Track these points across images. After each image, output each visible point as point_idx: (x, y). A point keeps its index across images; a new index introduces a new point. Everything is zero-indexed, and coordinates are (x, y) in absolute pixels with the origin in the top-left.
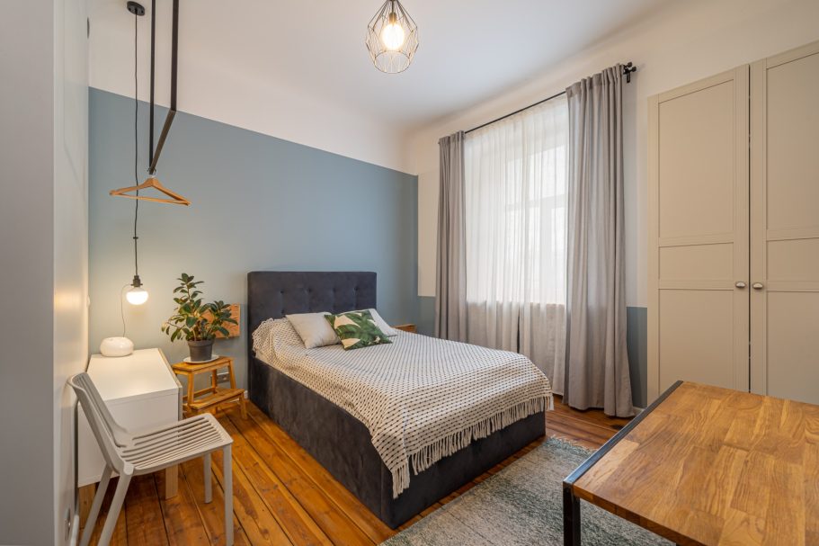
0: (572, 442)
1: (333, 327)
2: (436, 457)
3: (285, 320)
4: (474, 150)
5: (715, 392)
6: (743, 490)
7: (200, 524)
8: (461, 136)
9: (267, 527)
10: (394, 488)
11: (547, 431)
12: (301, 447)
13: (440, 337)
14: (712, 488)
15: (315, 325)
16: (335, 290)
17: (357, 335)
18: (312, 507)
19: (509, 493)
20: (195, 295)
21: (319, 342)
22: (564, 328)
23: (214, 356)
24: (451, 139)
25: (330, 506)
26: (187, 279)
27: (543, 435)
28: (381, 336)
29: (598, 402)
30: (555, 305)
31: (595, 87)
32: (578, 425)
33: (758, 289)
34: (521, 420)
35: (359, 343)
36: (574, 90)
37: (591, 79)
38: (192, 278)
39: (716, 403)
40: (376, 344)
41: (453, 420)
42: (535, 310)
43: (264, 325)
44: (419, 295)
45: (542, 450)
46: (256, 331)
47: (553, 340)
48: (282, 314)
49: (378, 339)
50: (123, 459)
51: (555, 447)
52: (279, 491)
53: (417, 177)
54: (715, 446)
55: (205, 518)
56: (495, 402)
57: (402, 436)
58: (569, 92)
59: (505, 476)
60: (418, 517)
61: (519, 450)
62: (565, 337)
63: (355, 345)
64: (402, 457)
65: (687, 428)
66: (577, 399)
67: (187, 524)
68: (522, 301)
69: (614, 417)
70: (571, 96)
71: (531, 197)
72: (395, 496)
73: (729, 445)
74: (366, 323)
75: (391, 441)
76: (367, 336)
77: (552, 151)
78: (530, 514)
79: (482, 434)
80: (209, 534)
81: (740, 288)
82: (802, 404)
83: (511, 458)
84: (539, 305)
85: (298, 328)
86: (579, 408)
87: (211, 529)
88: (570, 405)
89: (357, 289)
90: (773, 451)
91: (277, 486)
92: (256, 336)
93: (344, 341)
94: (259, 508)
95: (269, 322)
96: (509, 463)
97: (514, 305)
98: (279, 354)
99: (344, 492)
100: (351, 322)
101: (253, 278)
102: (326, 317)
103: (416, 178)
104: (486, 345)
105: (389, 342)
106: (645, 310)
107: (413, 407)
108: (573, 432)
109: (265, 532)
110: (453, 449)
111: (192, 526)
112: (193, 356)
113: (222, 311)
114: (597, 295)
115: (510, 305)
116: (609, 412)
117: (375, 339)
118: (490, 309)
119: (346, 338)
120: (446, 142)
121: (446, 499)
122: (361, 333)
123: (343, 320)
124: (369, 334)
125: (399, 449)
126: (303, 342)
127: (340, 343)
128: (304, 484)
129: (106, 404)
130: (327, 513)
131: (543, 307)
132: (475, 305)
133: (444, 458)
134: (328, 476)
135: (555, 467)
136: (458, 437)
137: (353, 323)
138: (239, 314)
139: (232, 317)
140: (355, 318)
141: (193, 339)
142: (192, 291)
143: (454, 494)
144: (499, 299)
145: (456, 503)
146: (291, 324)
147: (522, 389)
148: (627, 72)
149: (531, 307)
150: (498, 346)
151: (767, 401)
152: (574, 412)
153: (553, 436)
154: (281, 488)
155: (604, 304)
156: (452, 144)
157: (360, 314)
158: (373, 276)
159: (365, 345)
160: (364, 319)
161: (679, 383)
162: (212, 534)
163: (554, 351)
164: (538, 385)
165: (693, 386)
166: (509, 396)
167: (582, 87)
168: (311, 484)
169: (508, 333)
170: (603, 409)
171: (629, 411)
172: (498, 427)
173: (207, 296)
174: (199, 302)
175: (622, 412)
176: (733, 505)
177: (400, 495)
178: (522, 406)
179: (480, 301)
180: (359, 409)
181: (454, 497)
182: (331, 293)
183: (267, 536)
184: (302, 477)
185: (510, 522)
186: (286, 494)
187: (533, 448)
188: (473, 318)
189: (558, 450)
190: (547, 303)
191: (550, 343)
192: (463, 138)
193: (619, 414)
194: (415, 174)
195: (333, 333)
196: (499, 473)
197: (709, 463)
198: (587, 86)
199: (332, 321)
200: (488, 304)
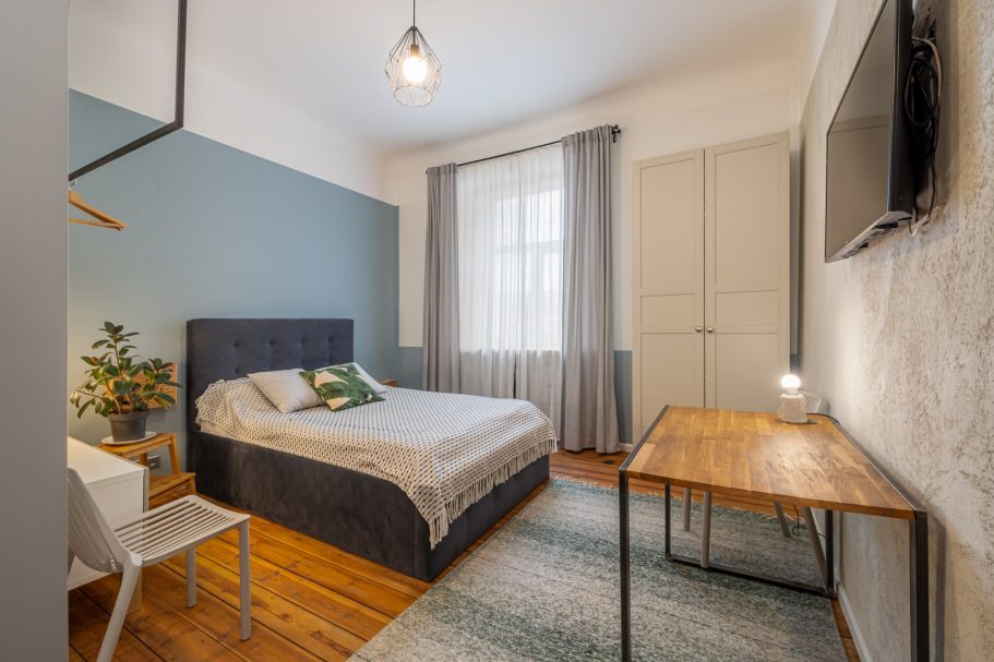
0: (573, 480)
1: (313, 386)
2: (466, 505)
3: (246, 380)
4: (467, 185)
5: (690, 410)
6: (718, 458)
7: (193, 629)
8: (453, 169)
9: (285, 612)
10: (431, 539)
11: (551, 474)
12: (293, 529)
13: (428, 389)
14: (703, 460)
15: (289, 385)
16: (304, 341)
17: (346, 393)
18: (332, 582)
19: (529, 530)
20: (124, 351)
21: (298, 404)
22: (560, 374)
23: (149, 434)
24: (442, 171)
25: (352, 577)
26: (114, 330)
27: (547, 478)
28: (373, 393)
29: (590, 442)
30: (550, 352)
31: (588, 142)
32: (576, 465)
33: (710, 332)
34: (532, 463)
35: (349, 402)
36: (569, 142)
37: (584, 134)
38: (120, 328)
39: (693, 416)
40: (367, 402)
41: (477, 468)
42: (532, 357)
43: (212, 389)
44: (400, 345)
45: (549, 491)
46: (202, 397)
47: (549, 386)
48: (240, 372)
49: (370, 396)
50: (128, 549)
51: (561, 486)
52: (283, 576)
53: (398, 208)
54: (698, 440)
55: (198, 622)
56: (511, 448)
57: (438, 485)
58: (564, 142)
59: (522, 517)
60: (450, 567)
61: (529, 494)
62: (560, 382)
63: (346, 404)
64: (439, 507)
65: (680, 432)
66: (572, 443)
67: (174, 632)
68: (519, 349)
69: (605, 454)
70: (565, 146)
71: (528, 241)
72: (433, 547)
73: (706, 438)
74: (355, 379)
75: (426, 492)
76: (357, 394)
77: (548, 194)
78: (551, 543)
79: (501, 480)
80: (212, 635)
81: (698, 331)
82: (741, 412)
83: (524, 502)
84: (535, 352)
85: (266, 390)
86: (575, 450)
87: (211, 630)
88: (567, 448)
89: (330, 340)
90: (729, 439)
91: (277, 573)
92: (202, 403)
93: (330, 402)
94: (265, 597)
95: (220, 385)
96: (524, 506)
97: (511, 353)
98: (247, 422)
99: (363, 562)
100: (335, 379)
101: (194, 328)
102: (301, 373)
103: (396, 209)
104: (481, 393)
105: (383, 400)
106: (630, 353)
107: (443, 457)
108: (572, 472)
109: (285, 617)
110: (479, 496)
111: (182, 633)
112: (116, 434)
113: (161, 371)
114: (590, 341)
115: (507, 353)
116: (600, 450)
117: (367, 396)
118: (485, 358)
119: (332, 398)
120: (435, 174)
121: (472, 547)
122: (351, 391)
123: (324, 376)
124: (361, 392)
125: (436, 498)
126: (274, 406)
127: (325, 405)
128: (312, 564)
129: (88, 488)
130: (352, 584)
131: (539, 354)
132: (468, 355)
133: (472, 506)
134: (338, 551)
135: (564, 503)
136: (483, 483)
137: (340, 380)
138: (177, 375)
139: (171, 380)
140: (339, 373)
141: (116, 412)
142: (120, 345)
143: (479, 541)
144: (496, 347)
145: (483, 548)
146: (254, 385)
147: (531, 434)
148: (614, 132)
149: (528, 355)
150: (494, 394)
151: (722, 413)
152: (569, 455)
153: (557, 478)
154: (282, 572)
155: (595, 348)
156: (443, 177)
157: (346, 370)
158: (349, 324)
159: (356, 404)
160: (351, 374)
161: (667, 407)
162: (216, 633)
163: (549, 397)
164: (543, 430)
165: (676, 408)
166: (523, 441)
167: (576, 139)
168: (321, 562)
169: (504, 380)
170: (595, 449)
171: (617, 446)
172: (513, 472)
173: (141, 352)
174: (129, 360)
175: (611, 448)
176: (715, 465)
177: (437, 545)
178: (533, 450)
179: (474, 349)
180: (382, 468)
181: (480, 544)
182: (299, 345)
183: (288, 619)
184: (306, 558)
185: (537, 553)
186: (295, 578)
187: (541, 490)
188: (465, 368)
189: (564, 489)
190: (544, 349)
191: (546, 389)
192: (455, 171)
193: (608, 451)
194: (396, 204)
195: (313, 392)
196: (516, 516)
197: (698, 448)
198: (580, 140)
199: (311, 380)
200: (483, 353)
